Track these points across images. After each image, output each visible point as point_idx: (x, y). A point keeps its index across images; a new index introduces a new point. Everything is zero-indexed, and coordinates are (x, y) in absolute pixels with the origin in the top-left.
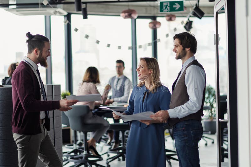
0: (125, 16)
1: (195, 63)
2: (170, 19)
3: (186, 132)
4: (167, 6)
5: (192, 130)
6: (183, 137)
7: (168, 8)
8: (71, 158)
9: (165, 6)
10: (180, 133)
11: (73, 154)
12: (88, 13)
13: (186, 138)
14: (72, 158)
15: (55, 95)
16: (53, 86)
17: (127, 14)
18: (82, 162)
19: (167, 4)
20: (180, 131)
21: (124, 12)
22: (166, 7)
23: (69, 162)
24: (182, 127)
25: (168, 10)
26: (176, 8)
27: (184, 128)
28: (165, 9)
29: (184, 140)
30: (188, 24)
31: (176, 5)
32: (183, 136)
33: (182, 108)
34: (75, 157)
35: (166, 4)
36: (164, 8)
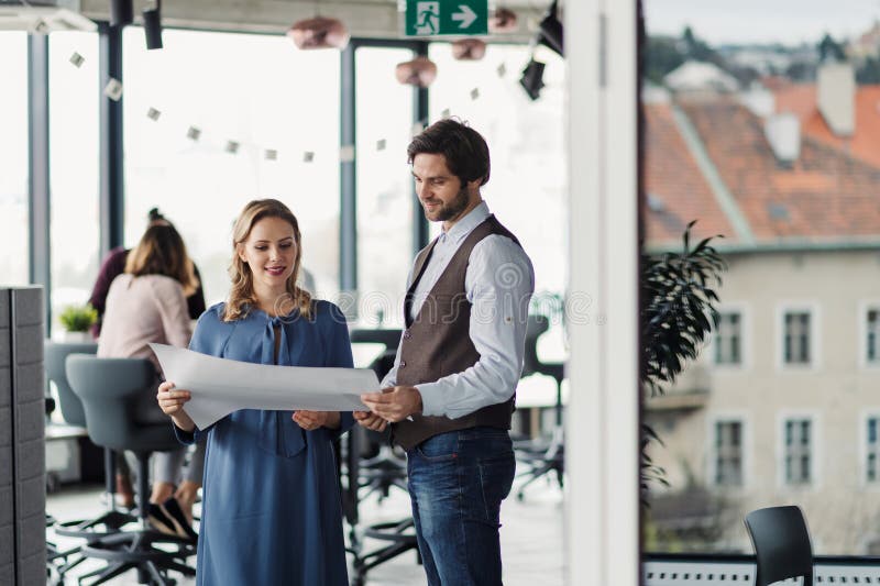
0: (302, 41)
1: (492, 226)
2: (467, 55)
3: (460, 470)
4: (429, 14)
5: (481, 463)
6: (450, 488)
7: (435, 21)
8: (91, 545)
9: (424, 15)
10: (441, 472)
11: (101, 528)
12: (165, 21)
13: (460, 490)
14: (96, 544)
15: (20, 326)
16: (13, 293)
17: (309, 34)
18: (130, 560)
19: (431, 7)
20: (441, 465)
21: (303, 26)
22: (427, 19)
23: (83, 559)
24: (450, 452)
25: (433, 28)
26: (460, 22)
27: (454, 456)
28: (424, 25)
29: (454, 497)
30: (532, 74)
31: (460, 11)
32: (450, 485)
33: (464, 380)
34: (105, 540)
35: (427, 9)
36: (421, 20)
